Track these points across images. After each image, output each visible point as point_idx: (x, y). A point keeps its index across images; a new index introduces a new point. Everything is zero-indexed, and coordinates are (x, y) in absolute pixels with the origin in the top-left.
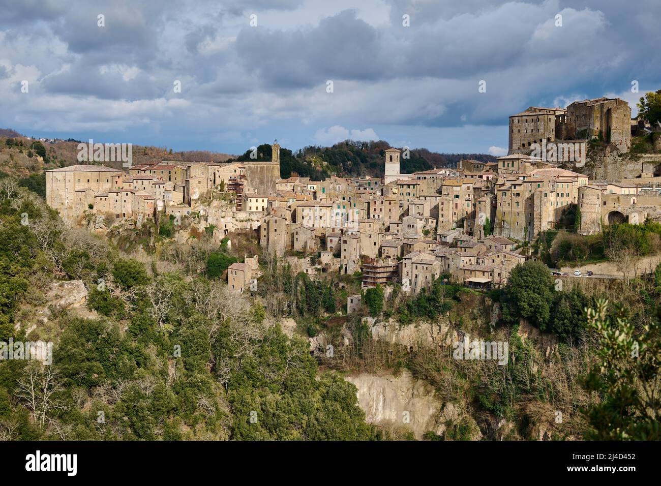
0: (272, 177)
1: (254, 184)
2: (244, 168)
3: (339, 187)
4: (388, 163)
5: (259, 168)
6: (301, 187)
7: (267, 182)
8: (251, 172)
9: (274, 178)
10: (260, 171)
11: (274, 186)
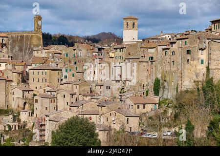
0: (30, 45)
1: (14, 51)
2: (7, 37)
3: (80, 53)
4: (125, 30)
5: (19, 37)
6: (52, 54)
7: (26, 49)
8: (13, 41)
9: (32, 46)
10: (20, 40)
11: (31, 53)
